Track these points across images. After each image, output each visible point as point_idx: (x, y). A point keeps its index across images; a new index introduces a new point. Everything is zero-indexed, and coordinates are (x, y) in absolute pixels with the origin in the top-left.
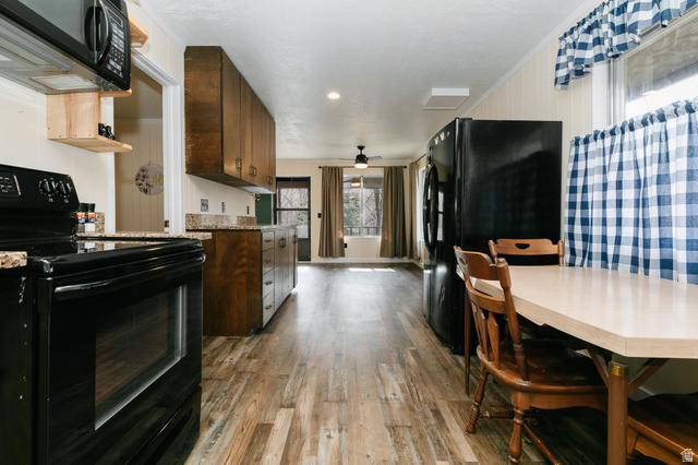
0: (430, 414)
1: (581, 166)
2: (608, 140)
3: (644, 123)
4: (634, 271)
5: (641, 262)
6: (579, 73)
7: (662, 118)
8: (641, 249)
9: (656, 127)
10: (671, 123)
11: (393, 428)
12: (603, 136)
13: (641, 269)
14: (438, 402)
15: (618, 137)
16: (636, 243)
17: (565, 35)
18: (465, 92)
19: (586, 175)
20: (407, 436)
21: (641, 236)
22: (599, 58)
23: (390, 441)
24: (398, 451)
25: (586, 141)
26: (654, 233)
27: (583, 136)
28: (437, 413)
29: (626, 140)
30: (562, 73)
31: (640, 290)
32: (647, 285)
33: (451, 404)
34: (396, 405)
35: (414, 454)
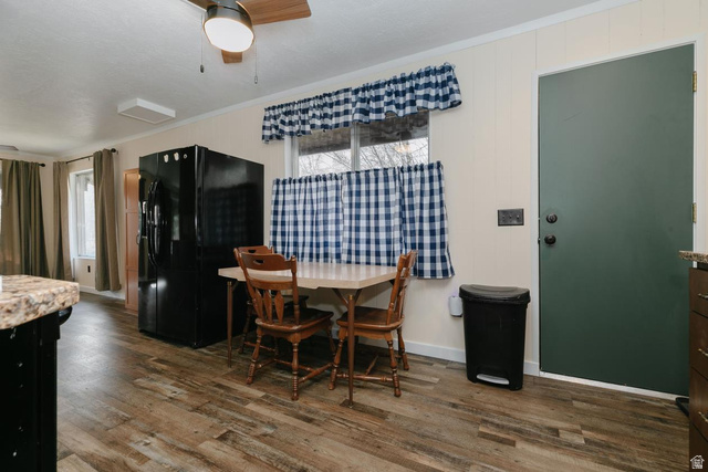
0: (217, 389)
1: (281, 198)
2: (297, 185)
3: (317, 180)
4: (311, 261)
5: (314, 256)
6: (279, 138)
7: (325, 179)
8: (314, 249)
9: (321, 184)
10: (329, 183)
11: (197, 409)
12: (294, 182)
13: (314, 259)
14: (214, 380)
15: (303, 184)
16: (311, 245)
17: (269, 109)
18: (171, 113)
19: (284, 204)
20: (213, 407)
21: (314, 241)
22: (291, 134)
23: (204, 416)
24: (215, 417)
25: (284, 182)
26: (321, 240)
27: (282, 179)
28: (220, 386)
29: (308, 187)
30: (267, 133)
31: (314, 270)
32: (318, 267)
33: (224, 377)
34: (185, 398)
35: (228, 412)
